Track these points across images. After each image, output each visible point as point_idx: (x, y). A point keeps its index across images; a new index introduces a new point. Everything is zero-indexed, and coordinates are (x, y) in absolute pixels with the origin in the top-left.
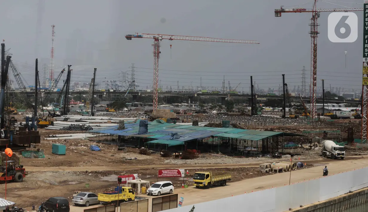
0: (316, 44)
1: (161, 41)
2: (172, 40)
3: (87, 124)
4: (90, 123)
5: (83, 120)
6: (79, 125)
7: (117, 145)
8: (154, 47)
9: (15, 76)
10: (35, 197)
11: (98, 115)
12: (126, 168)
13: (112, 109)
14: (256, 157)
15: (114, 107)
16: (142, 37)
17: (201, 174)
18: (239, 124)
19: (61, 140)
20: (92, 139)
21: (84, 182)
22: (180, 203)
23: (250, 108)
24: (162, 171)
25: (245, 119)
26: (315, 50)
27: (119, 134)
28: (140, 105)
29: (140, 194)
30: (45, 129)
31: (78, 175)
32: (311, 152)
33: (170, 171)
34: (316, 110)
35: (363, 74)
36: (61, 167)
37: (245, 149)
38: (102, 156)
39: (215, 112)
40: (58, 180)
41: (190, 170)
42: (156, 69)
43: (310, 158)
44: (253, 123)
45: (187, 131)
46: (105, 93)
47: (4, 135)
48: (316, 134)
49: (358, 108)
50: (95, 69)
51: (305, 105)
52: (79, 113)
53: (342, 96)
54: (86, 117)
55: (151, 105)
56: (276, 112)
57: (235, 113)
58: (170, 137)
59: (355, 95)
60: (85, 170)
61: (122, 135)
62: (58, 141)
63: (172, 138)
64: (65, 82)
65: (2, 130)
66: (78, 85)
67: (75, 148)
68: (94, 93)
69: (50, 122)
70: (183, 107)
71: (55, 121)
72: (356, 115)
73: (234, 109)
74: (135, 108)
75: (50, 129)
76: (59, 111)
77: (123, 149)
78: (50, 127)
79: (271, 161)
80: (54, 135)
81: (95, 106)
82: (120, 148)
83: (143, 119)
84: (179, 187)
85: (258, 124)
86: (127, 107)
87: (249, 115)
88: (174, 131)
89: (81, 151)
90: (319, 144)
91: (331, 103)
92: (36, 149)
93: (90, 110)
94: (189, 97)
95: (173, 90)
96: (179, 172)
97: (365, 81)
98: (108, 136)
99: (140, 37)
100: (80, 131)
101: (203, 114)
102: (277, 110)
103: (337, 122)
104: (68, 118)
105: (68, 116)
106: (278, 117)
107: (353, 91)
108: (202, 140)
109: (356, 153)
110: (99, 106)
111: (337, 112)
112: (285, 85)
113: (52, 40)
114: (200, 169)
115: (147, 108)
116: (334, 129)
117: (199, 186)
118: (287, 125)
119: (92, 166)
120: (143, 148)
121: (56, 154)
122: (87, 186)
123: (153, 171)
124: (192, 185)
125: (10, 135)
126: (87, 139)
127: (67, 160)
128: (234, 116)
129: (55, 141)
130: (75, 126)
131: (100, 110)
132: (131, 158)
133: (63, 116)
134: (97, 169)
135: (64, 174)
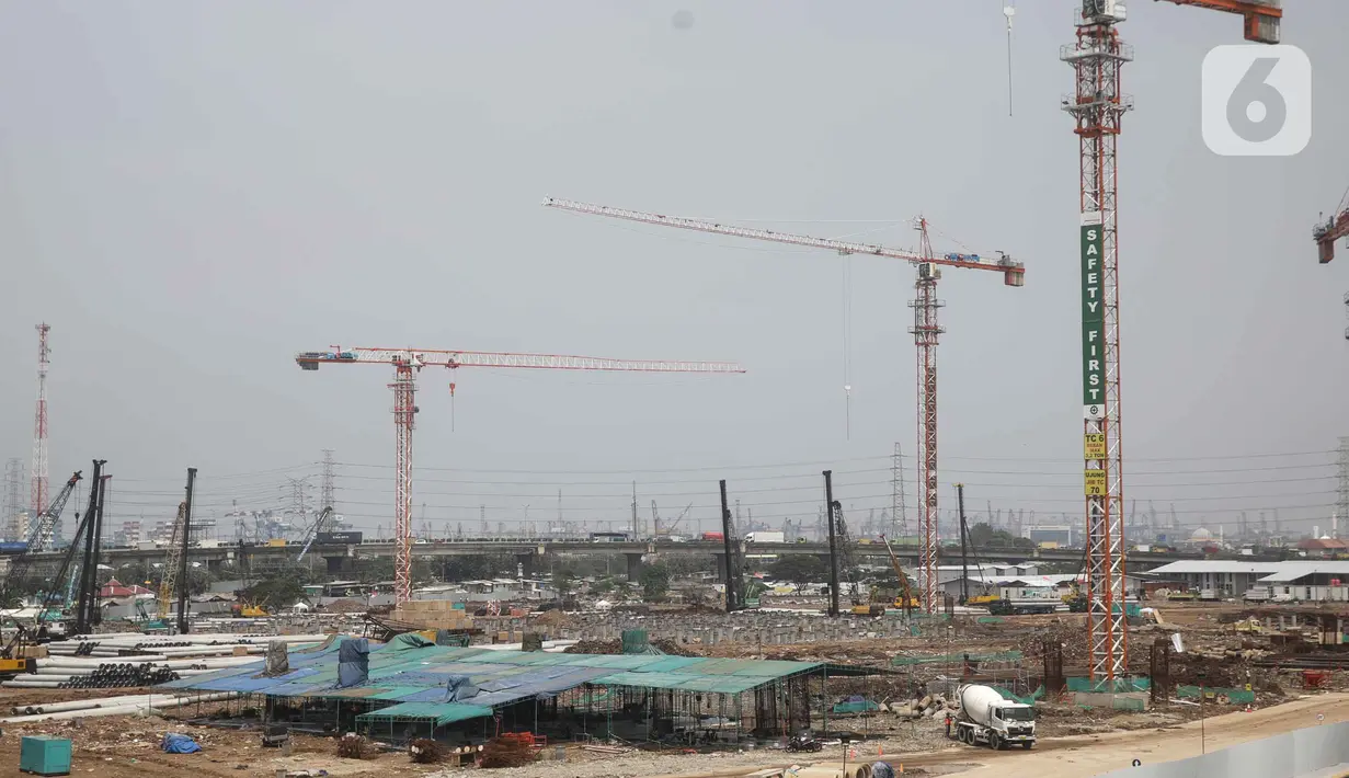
0: (935, 369)
1: (419, 370)
2: (456, 366)
3: (158, 663)
4: (169, 658)
5: (147, 649)
6: (129, 665)
7: (259, 730)
8: (396, 392)
11: (201, 631)
13: (253, 608)
14: (735, 750)
15: (259, 600)
16: (355, 361)
18: (685, 641)
19: (58, 723)
20: (173, 712)
23: (721, 588)
25: (704, 623)
26: (931, 388)
27: (272, 691)
28: (352, 589)
30: (4, 687)
32: (919, 729)
34: (942, 588)
35: (1087, 460)
37: (699, 723)
38: (205, 772)
39: (604, 603)
42: (404, 468)
43: (916, 747)
44: (731, 636)
45: (502, 671)
46: (231, 555)
48: (939, 667)
49: (1081, 577)
50: (192, 472)
51: (904, 570)
52: (132, 626)
53: (1029, 537)
54: (157, 639)
55: (389, 590)
56: (808, 597)
57: (673, 607)
58: (443, 694)
59: (1073, 533)
61: (278, 694)
62: (49, 724)
63: (451, 696)
64: (81, 519)
66: (135, 531)
67: (108, 746)
68: (188, 552)
69: (24, 660)
70: (498, 591)
71: (43, 657)
72: (1074, 600)
73: (669, 594)
74: (336, 599)
75: (21, 687)
76: (59, 621)
77: (282, 741)
78: (24, 678)
79: (785, 762)
80: (35, 707)
81: (192, 597)
82: (272, 738)
83: (358, 635)
85: (746, 638)
86: (305, 599)
87: (717, 611)
88: (458, 671)
89: (128, 756)
90: (947, 700)
91: (990, 560)
93: (174, 615)
94: (520, 558)
95: (466, 535)
97: (1093, 482)
98: (230, 699)
99: (347, 359)
100: (131, 686)
101: (564, 612)
102: (811, 592)
103: (1011, 624)
104: (94, 644)
105: (92, 638)
106: (816, 613)
107: (1066, 522)
108: (555, 698)
109: (1073, 726)
110: (211, 597)
111: (1013, 591)
112: (833, 505)
113: (38, 375)
115: (376, 599)
116: (1003, 649)
118: (844, 639)
120: (352, 735)
121: (35, 773)
126: (154, 715)
128: (668, 616)
129: (34, 728)
130: (115, 671)
131: (210, 613)
132: (306, 773)
133: (76, 636)
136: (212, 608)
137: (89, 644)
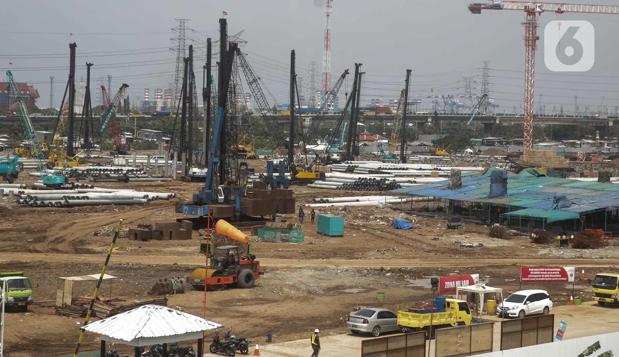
1: (540, 14)
2: (562, 12)
3: (390, 179)
4: (396, 176)
5: (384, 171)
6: (374, 179)
7: (445, 219)
8: (526, 27)
9: (251, 83)
10: (276, 318)
11: (413, 162)
12: (460, 263)
13: (442, 150)
15: (446, 146)
16: (502, 9)
17: (609, 277)
19: (337, 208)
20: (398, 206)
21: (375, 289)
22: (559, 333)
24: (530, 270)
27: (452, 197)
28: (498, 142)
29: (483, 314)
30: (308, 187)
31: (365, 276)
33: (546, 270)
36: (332, 260)
38: (415, 240)
40: (324, 284)
41: (587, 270)
42: (530, 72)
45: (586, 193)
46: (430, 120)
47: (223, 197)
50: (409, 72)
52: (376, 158)
54: (390, 165)
55: (520, 143)
58: (550, 204)
60: (379, 267)
61: (456, 200)
62: (332, 208)
63: (555, 205)
64: (348, 96)
65: (219, 188)
67: (363, 223)
68: (406, 118)
69: (319, 173)
70: (584, 147)
71: (328, 172)
74: (488, 148)
75: (317, 188)
76: (337, 153)
77: (458, 226)
78: (319, 183)
80: (325, 199)
81: (409, 143)
82: (452, 224)
83: (501, 169)
84: (564, 303)
86: (472, 147)
88: (560, 191)
89: (374, 229)
92: (285, 225)
93: (398, 152)
94: (598, 128)
95: (566, 113)
96: (563, 273)
98: (429, 200)
99: (498, 7)
100: (376, 191)
104: (355, 166)
105: (354, 163)
110: (419, 143)
113: (326, 15)
114: (610, 267)
115: (512, 149)
117: (604, 302)
119: (395, 258)
120: (498, 225)
121: (325, 235)
122: (380, 297)
123: (513, 271)
124: (591, 300)
125: (236, 196)
126: (387, 207)
127: (345, 246)
129: (324, 210)
130: (367, 182)
131: (418, 152)
132: (471, 244)
133: (346, 162)
134: (403, 264)
135: (337, 274)
136: (419, 149)
137: (352, 166)
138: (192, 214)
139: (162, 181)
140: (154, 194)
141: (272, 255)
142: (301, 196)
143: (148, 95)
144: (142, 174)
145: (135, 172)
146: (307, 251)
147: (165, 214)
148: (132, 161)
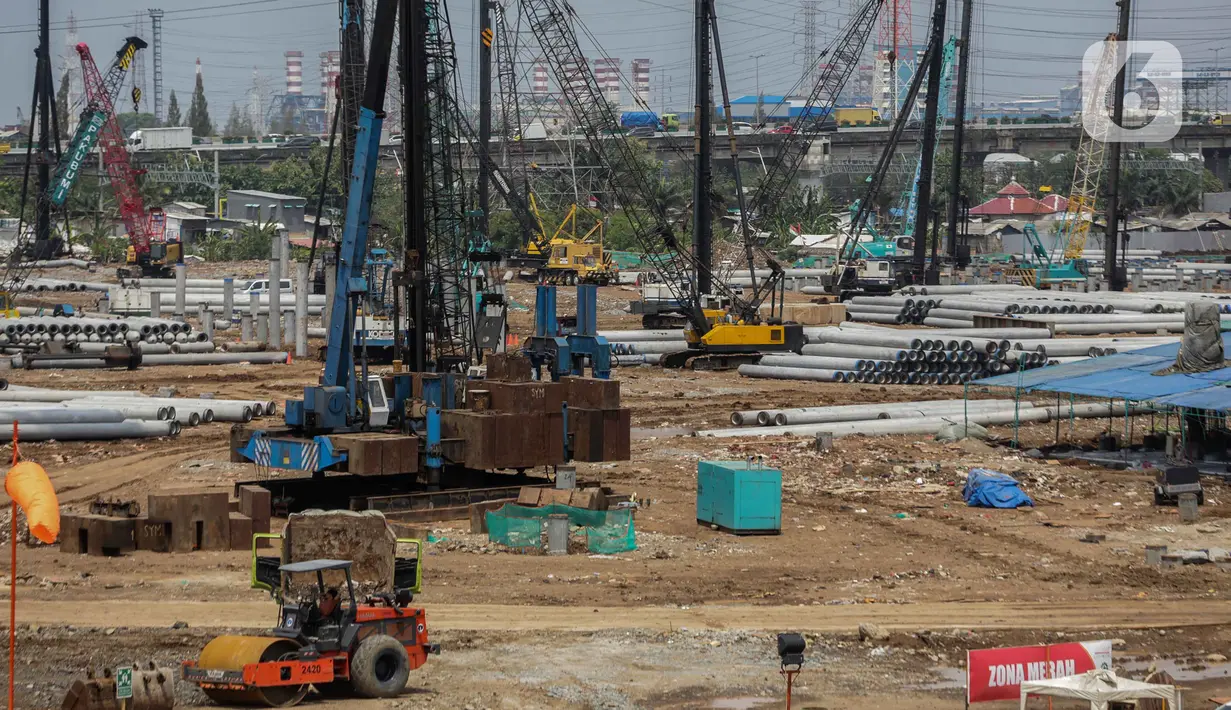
3: (1025, 343)
4: (1054, 333)
5: (1026, 317)
6: (967, 344)
7: (1156, 472)
11: (1147, 285)
12: (1140, 614)
20: (1013, 433)
30: (742, 374)
36: (708, 607)
38: (1023, 544)
40: (646, 685)
47: (386, 409)
52: (1019, 271)
60: (851, 629)
61: (1196, 407)
65: (373, 377)
67: (867, 488)
69: (782, 328)
75: (771, 376)
77: (1189, 494)
78: (782, 361)
80: (776, 412)
89: (897, 508)
92: (586, 497)
93: (1097, 253)
104: (930, 303)
105: (933, 292)
110: (1200, 221)
119: (924, 599)
121: (720, 528)
125: (428, 405)
126: (974, 435)
127: (776, 563)
130: (941, 354)
132: (1203, 555)
133: (907, 288)
134: (939, 620)
135: (703, 651)
137: (921, 303)
138: (281, 465)
139: (253, 362)
140: (200, 406)
141: (515, 594)
142: (702, 404)
143: (299, 74)
144: (193, 341)
145: (169, 335)
146: (638, 580)
147: (211, 468)
148: (172, 297)
